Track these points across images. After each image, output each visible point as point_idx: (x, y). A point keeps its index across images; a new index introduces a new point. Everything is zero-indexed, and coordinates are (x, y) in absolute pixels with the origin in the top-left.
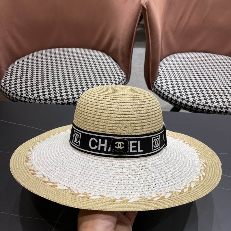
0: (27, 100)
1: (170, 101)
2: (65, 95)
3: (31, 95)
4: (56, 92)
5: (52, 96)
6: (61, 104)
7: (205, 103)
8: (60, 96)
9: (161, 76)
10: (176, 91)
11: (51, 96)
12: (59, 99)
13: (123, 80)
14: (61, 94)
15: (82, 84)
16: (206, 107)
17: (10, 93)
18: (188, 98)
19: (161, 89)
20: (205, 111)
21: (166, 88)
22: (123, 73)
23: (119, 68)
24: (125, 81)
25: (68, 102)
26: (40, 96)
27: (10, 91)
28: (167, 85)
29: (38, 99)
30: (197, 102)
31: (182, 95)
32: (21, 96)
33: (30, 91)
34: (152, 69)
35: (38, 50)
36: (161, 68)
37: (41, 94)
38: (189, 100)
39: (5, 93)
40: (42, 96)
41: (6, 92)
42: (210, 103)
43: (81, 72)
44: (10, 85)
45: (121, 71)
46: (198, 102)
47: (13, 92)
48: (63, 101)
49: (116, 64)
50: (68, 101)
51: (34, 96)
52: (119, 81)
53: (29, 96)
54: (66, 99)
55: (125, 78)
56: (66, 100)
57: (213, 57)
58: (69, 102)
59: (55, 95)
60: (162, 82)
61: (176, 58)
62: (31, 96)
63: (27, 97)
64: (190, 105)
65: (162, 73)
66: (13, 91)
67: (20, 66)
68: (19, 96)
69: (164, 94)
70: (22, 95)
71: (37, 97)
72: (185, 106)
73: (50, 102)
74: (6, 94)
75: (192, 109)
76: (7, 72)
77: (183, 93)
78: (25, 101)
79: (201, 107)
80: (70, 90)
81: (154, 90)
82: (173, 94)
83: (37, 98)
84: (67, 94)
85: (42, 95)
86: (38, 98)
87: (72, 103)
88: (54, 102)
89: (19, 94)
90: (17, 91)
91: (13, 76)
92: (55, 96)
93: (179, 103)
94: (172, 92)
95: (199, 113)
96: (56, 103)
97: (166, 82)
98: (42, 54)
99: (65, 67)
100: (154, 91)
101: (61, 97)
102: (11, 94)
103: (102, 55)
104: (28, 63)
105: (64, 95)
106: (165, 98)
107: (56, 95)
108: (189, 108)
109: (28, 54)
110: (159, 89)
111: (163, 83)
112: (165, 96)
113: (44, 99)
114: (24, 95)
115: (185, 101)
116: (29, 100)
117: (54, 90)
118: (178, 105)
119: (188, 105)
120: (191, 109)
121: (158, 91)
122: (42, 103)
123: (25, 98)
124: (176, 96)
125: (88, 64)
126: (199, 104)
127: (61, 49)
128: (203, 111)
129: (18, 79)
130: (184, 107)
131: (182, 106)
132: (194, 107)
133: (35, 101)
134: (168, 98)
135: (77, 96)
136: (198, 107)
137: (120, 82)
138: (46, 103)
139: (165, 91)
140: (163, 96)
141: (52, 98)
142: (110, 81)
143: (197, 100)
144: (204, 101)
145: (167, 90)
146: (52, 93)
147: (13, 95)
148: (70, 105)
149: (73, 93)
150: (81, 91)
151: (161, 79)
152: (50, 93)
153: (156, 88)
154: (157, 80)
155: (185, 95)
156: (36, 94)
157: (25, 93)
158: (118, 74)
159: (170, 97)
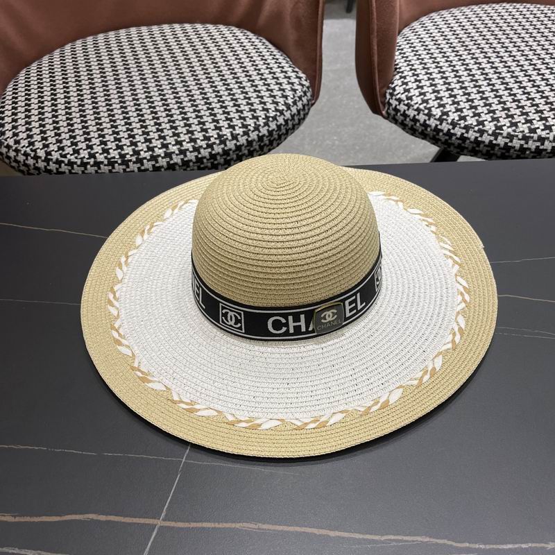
0: (64, 168)
1: (434, 136)
2: (160, 146)
3: (71, 155)
4: (134, 141)
5: (126, 152)
6: (151, 169)
7: (527, 131)
8: (146, 149)
9: (402, 72)
10: (448, 108)
11: (123, 152)
12: (145, 158)
13: (305, 93)
14: (148, 144)
15: (200, 114)
16: (530, 142)
17: (17, 155)
18: (481, 123)
19: (406, 108)
20: (528, 152)
21: (420, 102)
22: (301, 75)
23: (290, 63)
24: (309, 97)
25: (168, 163)
26: (97, 155)
27: (16, 148)
28: (421, 94)
29: (92, 163)
30: (506, 130)
31: (464, 118)
32: (47, 160)
34: (379, 56)
35: (73, 40)
36: (400, 53)
37: (98, 149)
38: (484, 128)
39: (5, 156)
40: (100, 154)
41: (7, 152)
42: (543, 130)
43: (191, 82)
44: (15, 135)
45: (297, 72)
46: (510, 130)
47: (25, 151)
48: (157, 162)
49: (281, 55)
50: (168, 159)
51: (79, 157)
52: (294, 96)
53: (68, 156)
54: (163, 155)
55: (308, 88)
56: (163, 158)
57: (535, 11)
58: (172, 162)
59: (133, 147)
60: (407, 87)
61: (438, 23)
62: (73, 157)
63: (63, 159)
64: (487, 142)
65: (405, 64)
66: (24, 148)
67: (34, 82)
68: (43, 158)
69: (415, 120)
70: (49, 157)
71: (87, 159)
72: (475, 145)
73: (124, 167)
74: (9, 158)
75: (492, 152)
76: (4, 102)
77: (466, 112)
78: (60, 170)
79: (516, 143)
80: (170, 133)
81: (387, 112)
82: (441, 116)
83: (89, 161)
84: (165, 142)
85: (100, 152)
86: (92, 161)
87: (181, 164)
88: (133, 167)
89: (41, 153)
90: (34, 148)
91: (19, 109)
92: (134, 150)
93: (457, 138)
94: (437, 112)
96: (139, 168)
97: (418, 87)
98: (85, 49)
99: (149, 76)
100: (387, 117)
101: (150, 153)
102: (21, 158)
103: (241, 34)
104: (52, 73)
105: (156, 147)
106: (420, 130)
107: (137, 149)
109: (51, 51)
110: (402, 108)
111: (412, 90)
112: (418, 124)
113: (106, 162)
114: (55, 156)
115: (475, 131)
116: (70, 168)
117: (130, 136)
118: (456, 144)
119: (484, 142)
120: (490, 152)
121: (399, 114)
122: (103, 171)
123: (58, 162)
124: (450, 121)
125: (207, 62)
126: (510, 137)
127: (133, 30)
128: (522, 153)
129: (33, 117)
130: (470, 147)
131: (466, 146)
132: (499, 145)
133: (86, 169)
134: (426, 129)
135: (189, 145)
136: (510, 144)
137: (298, 99)
138: (114, 171)
139: (418, 110)
140: (412, 126)
141: (128, 156)
142: (270, 100)
143: (505, 125)
144: (525, 126)
145: (423, 109)
146: (125, 145)
147: (27, 159)
148: (174, 170)
149: (179, 139)
150: (199, 132)
151: (406, 81)
152: (120, 144)
153: (394, 106)
154: (393, 86)
155: (472, 117)
156: (84, 150)
157: (56, 152)
158: (290, 79)
159: (433, 125)
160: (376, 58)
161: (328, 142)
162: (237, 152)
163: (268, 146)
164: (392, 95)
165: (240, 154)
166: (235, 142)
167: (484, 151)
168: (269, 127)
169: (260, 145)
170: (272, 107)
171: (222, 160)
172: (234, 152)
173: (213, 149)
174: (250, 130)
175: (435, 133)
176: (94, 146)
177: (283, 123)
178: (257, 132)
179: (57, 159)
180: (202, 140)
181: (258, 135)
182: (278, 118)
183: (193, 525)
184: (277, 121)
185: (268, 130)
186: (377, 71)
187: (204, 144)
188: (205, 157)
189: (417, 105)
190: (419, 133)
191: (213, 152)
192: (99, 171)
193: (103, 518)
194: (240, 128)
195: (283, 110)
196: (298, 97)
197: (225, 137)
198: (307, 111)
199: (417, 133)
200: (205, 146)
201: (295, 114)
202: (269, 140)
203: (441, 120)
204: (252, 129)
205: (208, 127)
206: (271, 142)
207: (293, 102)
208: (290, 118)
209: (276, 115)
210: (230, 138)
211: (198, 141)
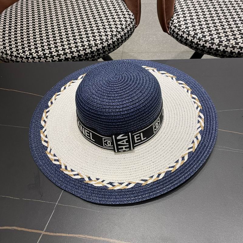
0: (19, 59)
1: (190, 45)
2: (61, 50)
3: (22, 53)
4: (50, 47)
5: (46, 52)
6: (57, 60)
7: (234, 44)
8: (55, 51)
9: (178, 12)
10: (198, 31)
11: (45, 53)
12: (55, 55)
13: (132, 22)
14: (56, 48)
15: (81, 34)
16: (236, 49)
18: (213, 39)
19: (178, 30)
20: (234, 54)
21: (185, 28)
22: (130, 13)
23: (126, 7)
24: (134, 24)
25: (65, 57)
26: (33, 54)
28: (185, 24)
29: (31, 57)
30: (224, 43)
31: (204, 36)
32: (11, 56)
33: (21, 48)
34: (166, 5)
38: (214, 42)
40: (35, 53)
42: (242, 43)
45: (128, 12)
46: (226, 43)
48: (60, 57)
49: (122, 3)
50: (65, 56)
51: (25, 54)
52: (126, 24)
53: (20, 54)
54: (63, 54)
55: (133, 19)
56: (63, 55)
58: (67, 57)
59: (49, 50)
60: (179, 20)
62: (22, 54)
63: (18, 55)
64: (215, 48)
65: (180, 8)
66: (2, 50)
68: (10, 55)
69: (182, 37)
70: (12, 54)
72: (209, 50)
73: (45, 59)
75: (217, 53)
77: (206, 33)
78: (17, 60)
79: (229, 50)
80: (66, 43)
81: (170, 32)
82: (194, 35)
83: (29, 56)
84: (64, 48)
86: (31, 56)
87: (71, 58)
88: (49, 59)
89: (9, 52)
90: (6, 50)
92: (49, 51)
93: (201, 46)
94: (192, 33)
95: (227, 57)
96: (52, 60)
97: (185, 20)
100: (170, 34)
101: (57, 53)
104: (16, 12)
105: (60, 50)
106: (184, 41)
107: (51, 51)
108: (214, 52)
110: (176, 30)
111: (181, 22)
112: (183, 39)
113: (37, 57)
115: (209, 43)
117: (48, 45)
118: (201, 49)
119: (213, 48)
121: (175, 33)
122: (36, 61)
123: (16, 57)
124: (198, 38)
126: (226, 46)
128: (231, 55)
129: (6, 34)
130: (207, 51)
131: (205, 50)
132: (220, 50)
133: (28, 60)
134: (187, 41)
135: (75, 49)
136: (226, 50)
137: (128, 25)
138: (41, 61)
139: (184, 32)
140: (181, 39)
141: (47, 54)
142: (114, 26)
143: (224, 40)
144: (234, 41)
145: (186, 31)
146: (46, 49)
147: (3, 55)
148: (68, 60)
149: (70, 46)
150: (79, 43)
151: (179, 17)
152: (43, 48)
153: (173, 29)
154: (173, 19)
155: (208, 36)
156: (27, 51)
157: (15, 52)
158: (125, 15)
159: (190, 40)
160: (164, 6)
161: (151, 39)
162: (98, 52)
163: (112, 49)
164: (172, 24)
165: (99, 53)
166: (96, 47)
167: (214, 53)
168: (113, 39)
169: (108, 48)
170: (115, 30)
171: (91, 56)
172: (96, 52)
173: (86, 51)
174: (103, 41)
175: (191, 43)
176: (32, 50)
177: (120, 38)
178: (107, 42)
179: (16, 55)
180: (81, 47)
181: (107, 44)
182: (117, 35)
183: (58, 234)
184: (117, 37)
185: (112, 41)
186: (165, 12)
187: (82, 48)
188: (82, 55)
189: (183, 29)
190: (184, 43)
191: (86, 52)
192: (34, 61)
193: (19, 229)
194: (99, 40)
195: (120, 31)
196: (128, 24)
197: (92, 45)
198: (132, 31)
199: (183, 43)
200: (82, 50)
201: (126, 33)
202: (113, 46)
203: (194, 37)
204: (105, 41)
205: (84, 40)
206: (114, 47)
207: (125, 27)
208: (124, 35)
209: (117, 34)
210: (94, 45)
211: (79, 47)
